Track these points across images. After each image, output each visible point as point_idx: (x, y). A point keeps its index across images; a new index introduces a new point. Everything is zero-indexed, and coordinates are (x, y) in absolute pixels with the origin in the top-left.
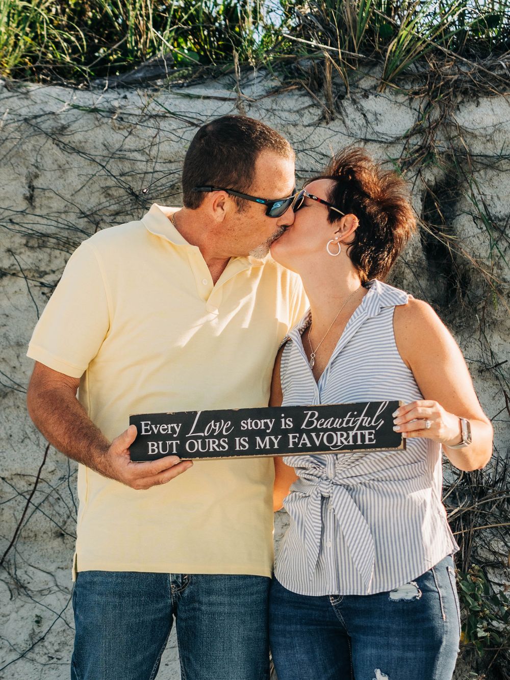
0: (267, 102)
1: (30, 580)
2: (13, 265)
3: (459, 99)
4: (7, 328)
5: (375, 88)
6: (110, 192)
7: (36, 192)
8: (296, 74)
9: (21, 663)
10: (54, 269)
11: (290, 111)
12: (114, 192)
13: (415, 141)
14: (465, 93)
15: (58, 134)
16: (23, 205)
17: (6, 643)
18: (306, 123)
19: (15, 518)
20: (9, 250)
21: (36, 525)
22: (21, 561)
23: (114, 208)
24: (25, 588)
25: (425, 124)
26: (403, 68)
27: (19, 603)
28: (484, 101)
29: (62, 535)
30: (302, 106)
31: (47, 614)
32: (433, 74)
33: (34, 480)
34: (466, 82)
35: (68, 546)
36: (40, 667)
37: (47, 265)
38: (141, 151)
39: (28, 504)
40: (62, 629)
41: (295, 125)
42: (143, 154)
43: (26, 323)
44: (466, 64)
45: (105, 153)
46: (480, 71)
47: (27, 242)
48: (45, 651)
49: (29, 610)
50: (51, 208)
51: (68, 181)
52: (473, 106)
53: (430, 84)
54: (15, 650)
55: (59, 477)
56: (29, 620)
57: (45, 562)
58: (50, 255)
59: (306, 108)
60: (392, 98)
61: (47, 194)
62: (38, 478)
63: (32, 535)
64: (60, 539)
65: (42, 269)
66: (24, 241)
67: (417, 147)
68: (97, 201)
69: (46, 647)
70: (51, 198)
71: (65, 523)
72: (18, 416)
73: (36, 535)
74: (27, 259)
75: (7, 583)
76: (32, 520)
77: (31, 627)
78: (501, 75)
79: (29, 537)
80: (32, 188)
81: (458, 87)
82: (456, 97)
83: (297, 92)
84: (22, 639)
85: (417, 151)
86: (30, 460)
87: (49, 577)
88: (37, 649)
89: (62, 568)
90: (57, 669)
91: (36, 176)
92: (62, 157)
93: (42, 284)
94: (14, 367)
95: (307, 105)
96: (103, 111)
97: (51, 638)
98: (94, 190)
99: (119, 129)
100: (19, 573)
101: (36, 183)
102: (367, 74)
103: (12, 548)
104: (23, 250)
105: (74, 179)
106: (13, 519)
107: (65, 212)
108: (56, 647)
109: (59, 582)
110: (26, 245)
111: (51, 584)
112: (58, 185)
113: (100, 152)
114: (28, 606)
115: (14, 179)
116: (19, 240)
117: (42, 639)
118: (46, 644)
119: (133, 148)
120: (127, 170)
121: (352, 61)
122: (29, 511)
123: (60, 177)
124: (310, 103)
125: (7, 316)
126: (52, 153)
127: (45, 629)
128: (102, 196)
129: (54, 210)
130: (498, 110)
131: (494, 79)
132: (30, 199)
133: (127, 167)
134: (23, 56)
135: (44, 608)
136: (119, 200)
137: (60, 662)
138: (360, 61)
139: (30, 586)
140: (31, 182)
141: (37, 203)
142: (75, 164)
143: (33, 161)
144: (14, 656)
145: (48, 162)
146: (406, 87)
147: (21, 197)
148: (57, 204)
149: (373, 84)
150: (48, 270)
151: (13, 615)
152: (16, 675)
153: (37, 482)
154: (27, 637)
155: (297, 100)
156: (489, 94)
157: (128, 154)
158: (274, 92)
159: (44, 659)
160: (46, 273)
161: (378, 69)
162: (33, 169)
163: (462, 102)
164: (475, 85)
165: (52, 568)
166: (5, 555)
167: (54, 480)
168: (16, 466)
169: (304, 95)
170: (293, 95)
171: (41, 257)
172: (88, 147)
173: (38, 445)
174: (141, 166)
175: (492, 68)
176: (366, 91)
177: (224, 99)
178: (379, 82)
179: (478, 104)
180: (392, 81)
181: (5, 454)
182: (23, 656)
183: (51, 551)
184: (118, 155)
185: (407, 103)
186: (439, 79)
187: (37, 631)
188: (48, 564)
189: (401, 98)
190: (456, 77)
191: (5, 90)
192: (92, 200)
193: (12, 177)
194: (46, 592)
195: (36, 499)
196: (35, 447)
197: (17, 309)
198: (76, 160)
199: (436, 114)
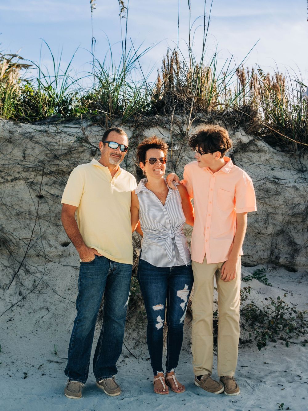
0: (89, 129)
1: (30, 269)
2: (19, 176)
3: (144, 128)
4: (18, 195)
5: (119, 125)
6: (47, 155)
7: (26, 155)
8: (96, 120)
9: (31, 294)
10: (31, 178)
11: (96, 131)
12: (48, 155)
13: (133, 140)
14: (146, 126)
15: (31, 138)
16: (22, 159)
17: (26, 287)
18: (101, 135)
19: (24, 251)
20: (18, 172)
21: (31, 253)
22: (27, 263)
23: (49, 160)
24: (29, 271)
25: (135, 135)
26: (128, 119)
27: (28, 276)
28: (151, 129)
29: (38, 256)
30: (99, 130)
31: (37, 279)
32: (136, 121)
33: (29, 240)
34: (146, 123)
35: (40, 259)
36: (37, 295)
37: (29, 177)
38: (56, 143)
39: (28, 247)
40: (42, 283)
41: (98, 135)
42: (56, 144)
43: (23, 194)
44: (145, 118)
45: (45, 143)
46: (149, 120)
47: (24, 170)
48: (38, 290)
49: (31, 278)
50: (30, 160)
51: (35, 152)
52: (148, 130)
53: (136, 124)
54: (29, 290)
55: (36, 239)
56: (32, 281)
57: (34, 264)
58: (30, 173)
59: (100, 130)
60: (124, 127)
61: (29, 156)
62: (31, 239)
63: (29, 256)
64: (38, 257)
65: (28, 178)
66: (23, 170)
67: (133, 142)
68: (43, 157)
69: (38, 289)
70: (30, 157)
71: (39, 252)
72: (22, 221)
73: (30, 256)
74: (24, 175)
75: (23, 270)
76: (29, 251)
77: (32, 283)
78: (155, 121)
79: (28, 257)
80: (24, 154)
81: (144, 125)
82: (143, 127)
83: (96, 126)
84: (30, 286)
85: (133, 143)
86: (27, 234)
87: (36, 268)
88: (35, 290)
89: (39, 266)
90: (42, 295)
91: (26, 150)
92: (33, 145)
93: (28, 182)
94: (21, 207)
95: (100, 129)
96: (44, 131)
97: (39, 286)
98: (43, 154)
99: (49, 136)
100: (27, 267)
101: (26, 152)
102: (117, 120)
103: (24, 260)
104: (22, 172)
105: (37, 151)
106: (23, 251)
107: (34, 161)
108: (41, 289)
109: (39, 269)
110: (23, 171)
111: (37, 270)
112: (32, 153)
113: (44, 143)
114: (31, 277)
115: (19, 151)
116: (21, 169)
117: (36, 286)
118: (38, 288)
119: (54, 142)
120: (52, 149)
121: (112, 116)
122: (28, 249)
123: (32, 151)
124: (101, 129)
125: (18, 192)
126: (30, 144)
127: (37, 283)
128: (45, 156)
129: (31, 160)
130: (155, 131)
131: (153, 122)
132: (24, 157)
133: (52, 148)
134: (12, 115)
135: (36, 277)
136: (49, 157)
137: (42, 293)
138: (114, 117)
139: (30, 271)
140: (24, 152)
141: (26, 158)
142: (37, 147)
143: (24, 146)
144: (29, 292)
145: (29, 146)
146: (128, 124)
147: (21, 156)
148: (32, 159)
149: (118, 123)
150: (29, 178)
151: (27, 280)
152: (30, 297)
153: (30, 240)
154: (32, 286)
155: (97, 128)
156: (152, 127)
157: (52, 144)
158: (90, 126)
159: (38, 292)
160: (29, 179)
161: (119, 119)
162: (24, 148)
163: (145, 129)
164: (148, 124)
165: (36, 266)
166: (22, 262)
167: (35, 239)
168: (24, 236)
169: (99, 127)
170: (95, 126)
171: (28, 174)
172: (40, 142)
173: (29, 230)
174: (57, 147)
175: (153, 119)
176: (116, 125)
177: (76, 128)
178: (120, 123)
179: (149, 129)
180: (124, 123)
181: (20, 232)
182: (31, 291)
183: (35, 261)
184: (50, 144)
185: (129, 129)
186: (138, 122)
187: (34, 284)
188: (35, 264)
189: (127, 128)
190: (143, 122)
191: (14, 125)
192: (42, 158)
193: (18, 151)
194: (35, 273)
195: (31, 245)
196: (28, 230)
197: (21, 189)
198: (37, 145)
199: (137, 132)
